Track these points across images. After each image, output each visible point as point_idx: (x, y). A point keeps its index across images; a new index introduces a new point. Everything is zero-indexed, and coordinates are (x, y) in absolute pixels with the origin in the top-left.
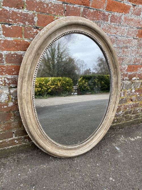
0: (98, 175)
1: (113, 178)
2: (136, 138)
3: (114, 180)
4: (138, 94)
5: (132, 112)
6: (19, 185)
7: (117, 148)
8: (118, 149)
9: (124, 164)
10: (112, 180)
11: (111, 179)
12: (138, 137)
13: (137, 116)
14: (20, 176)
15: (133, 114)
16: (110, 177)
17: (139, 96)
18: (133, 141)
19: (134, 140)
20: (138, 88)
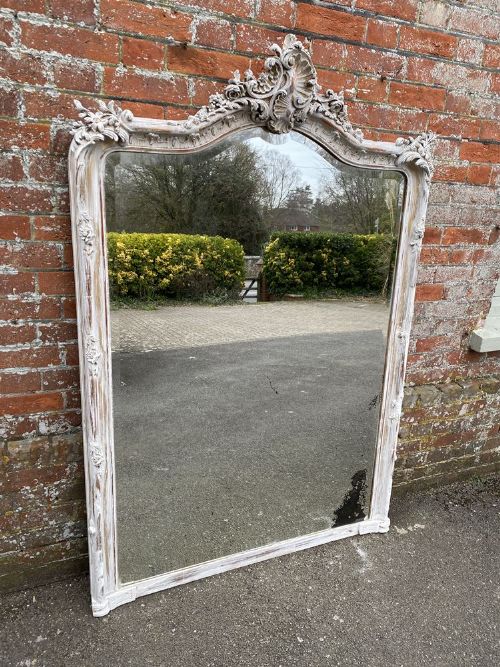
0: (309, 610)
1: (342, 616)
2: (410, 528)
3: (341, 621)
4: (412, 420)
5: (404, 463)
6: (144, 626)
7: (360, 551)
8: (361, 553)
9: (370, 587)
10: (338, 621)
11: (336, 618)
12: (417, 525)
13: (419, 473)
14: (144, 608)
15: (407, 466)
16: (335, 614)
17: (415, 424)
18: (402, 535)
19: (406, 532)
20: (412, 407)
